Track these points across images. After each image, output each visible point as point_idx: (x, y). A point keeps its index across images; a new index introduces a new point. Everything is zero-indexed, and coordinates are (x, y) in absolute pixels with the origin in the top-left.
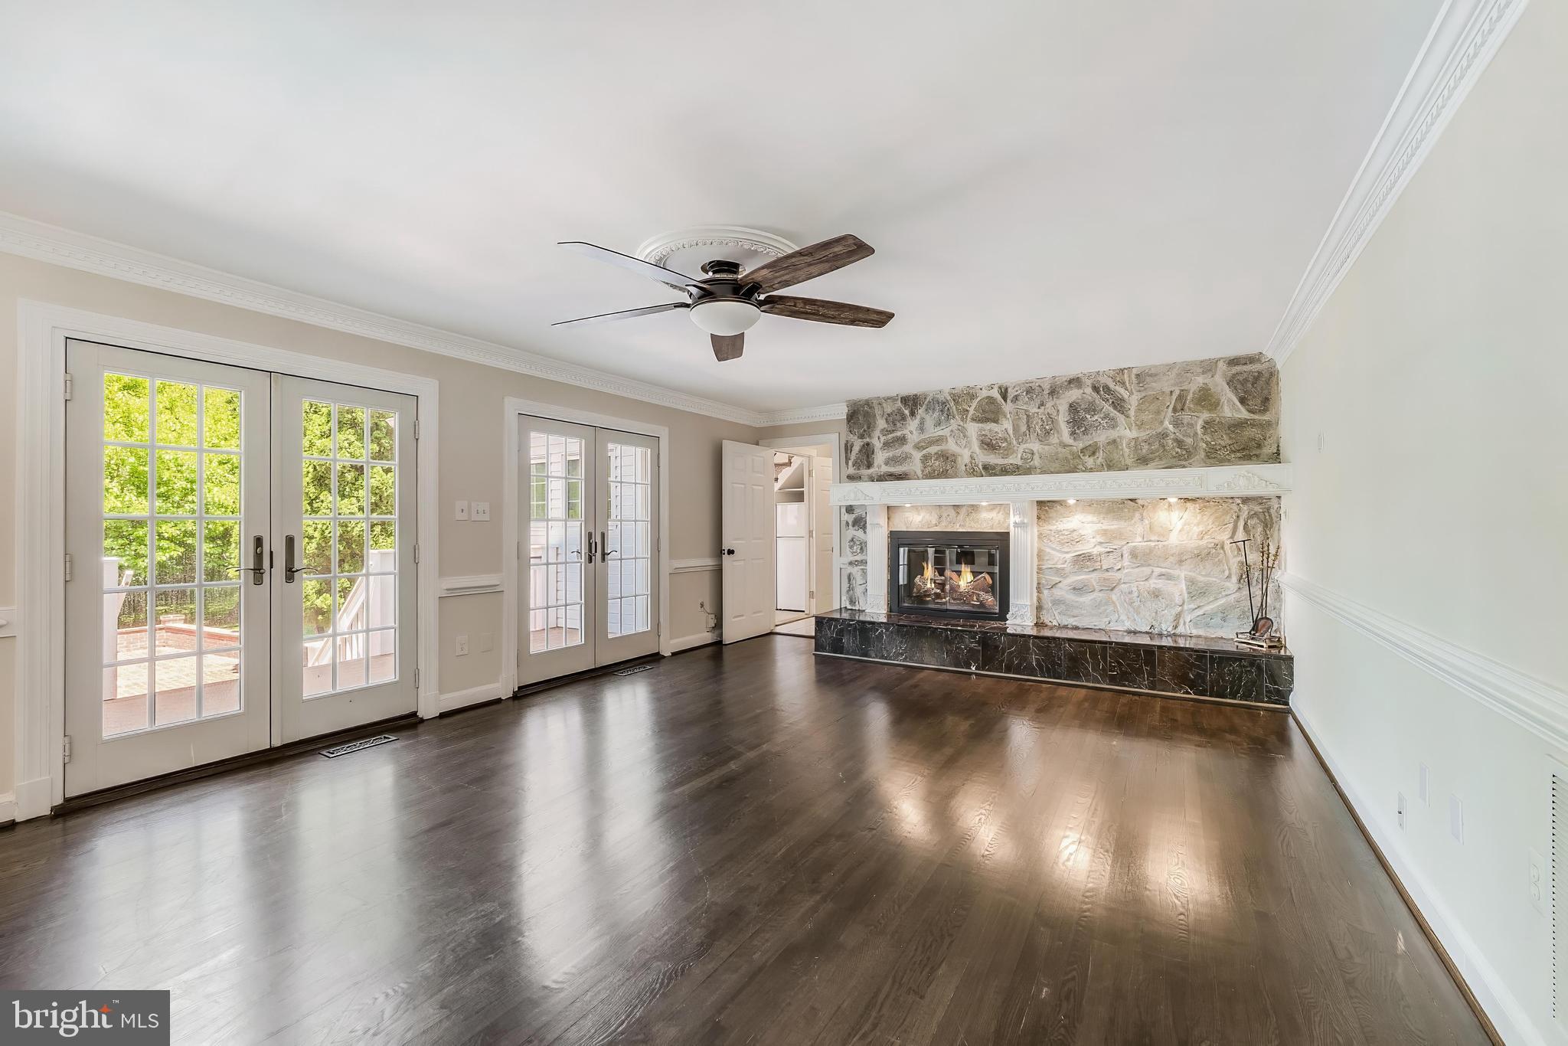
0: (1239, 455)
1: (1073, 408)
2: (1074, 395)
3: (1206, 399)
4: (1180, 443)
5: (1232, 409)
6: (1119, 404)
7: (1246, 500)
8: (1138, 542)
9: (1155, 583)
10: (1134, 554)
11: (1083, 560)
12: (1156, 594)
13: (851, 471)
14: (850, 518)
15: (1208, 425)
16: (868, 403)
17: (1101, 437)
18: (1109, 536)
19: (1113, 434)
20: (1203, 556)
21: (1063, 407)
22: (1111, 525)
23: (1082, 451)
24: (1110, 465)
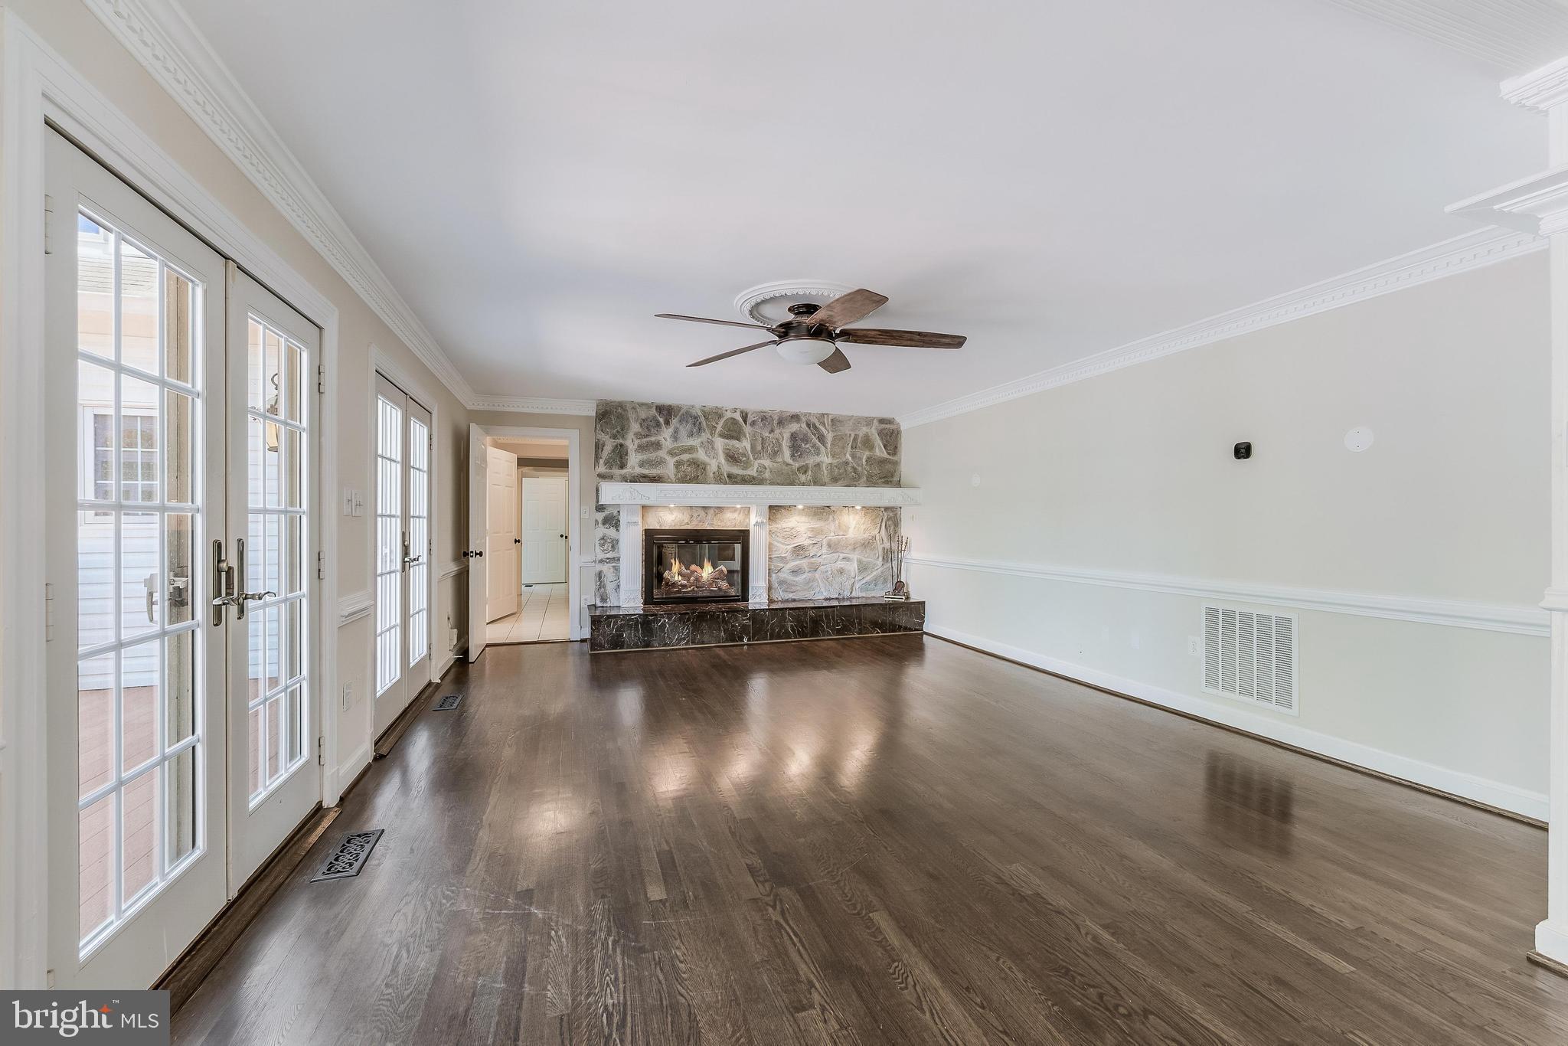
0: (883, 480)
1: (794, 437)
2: (794, 427)
3: (868, 443)
4: (855, 470)
5: (880, 452)
6: (822, 438)
7: (886, 509)
8: (832, 537)
9: (840, 564)
10: (829, 546)
11: (799, 550)
12: (841, 572)
13: (602, 469)
14: (600, 516)
15: (869, 459)
16: (621, 405)
17: (811, 461)
18: (816, 532)
19: (818, 459)
20: (867, 545)
21: (787, 435)
22: (817, 524)
23: (799, 469)
24: (816, 482)
